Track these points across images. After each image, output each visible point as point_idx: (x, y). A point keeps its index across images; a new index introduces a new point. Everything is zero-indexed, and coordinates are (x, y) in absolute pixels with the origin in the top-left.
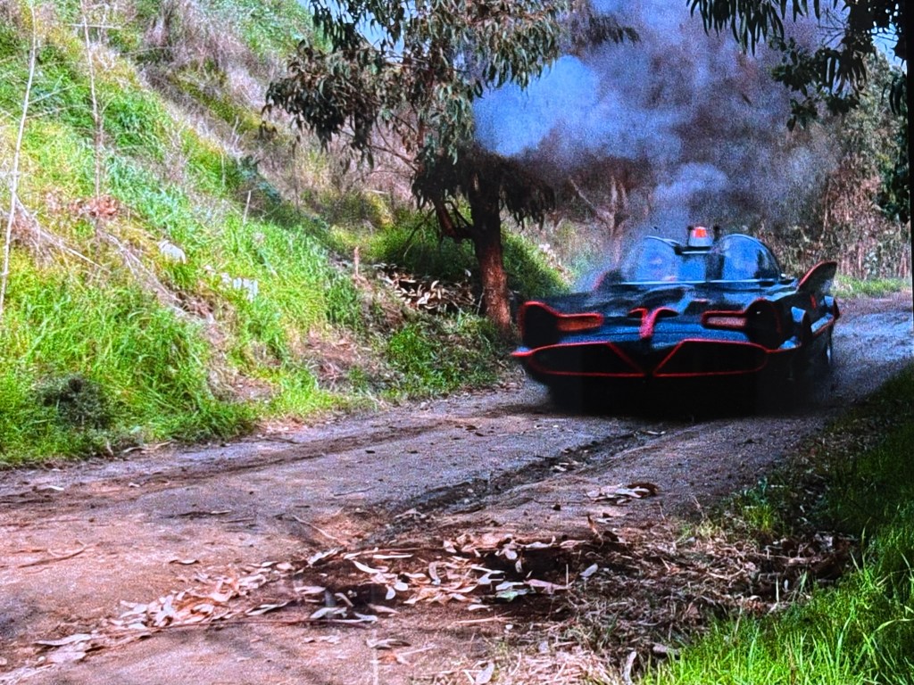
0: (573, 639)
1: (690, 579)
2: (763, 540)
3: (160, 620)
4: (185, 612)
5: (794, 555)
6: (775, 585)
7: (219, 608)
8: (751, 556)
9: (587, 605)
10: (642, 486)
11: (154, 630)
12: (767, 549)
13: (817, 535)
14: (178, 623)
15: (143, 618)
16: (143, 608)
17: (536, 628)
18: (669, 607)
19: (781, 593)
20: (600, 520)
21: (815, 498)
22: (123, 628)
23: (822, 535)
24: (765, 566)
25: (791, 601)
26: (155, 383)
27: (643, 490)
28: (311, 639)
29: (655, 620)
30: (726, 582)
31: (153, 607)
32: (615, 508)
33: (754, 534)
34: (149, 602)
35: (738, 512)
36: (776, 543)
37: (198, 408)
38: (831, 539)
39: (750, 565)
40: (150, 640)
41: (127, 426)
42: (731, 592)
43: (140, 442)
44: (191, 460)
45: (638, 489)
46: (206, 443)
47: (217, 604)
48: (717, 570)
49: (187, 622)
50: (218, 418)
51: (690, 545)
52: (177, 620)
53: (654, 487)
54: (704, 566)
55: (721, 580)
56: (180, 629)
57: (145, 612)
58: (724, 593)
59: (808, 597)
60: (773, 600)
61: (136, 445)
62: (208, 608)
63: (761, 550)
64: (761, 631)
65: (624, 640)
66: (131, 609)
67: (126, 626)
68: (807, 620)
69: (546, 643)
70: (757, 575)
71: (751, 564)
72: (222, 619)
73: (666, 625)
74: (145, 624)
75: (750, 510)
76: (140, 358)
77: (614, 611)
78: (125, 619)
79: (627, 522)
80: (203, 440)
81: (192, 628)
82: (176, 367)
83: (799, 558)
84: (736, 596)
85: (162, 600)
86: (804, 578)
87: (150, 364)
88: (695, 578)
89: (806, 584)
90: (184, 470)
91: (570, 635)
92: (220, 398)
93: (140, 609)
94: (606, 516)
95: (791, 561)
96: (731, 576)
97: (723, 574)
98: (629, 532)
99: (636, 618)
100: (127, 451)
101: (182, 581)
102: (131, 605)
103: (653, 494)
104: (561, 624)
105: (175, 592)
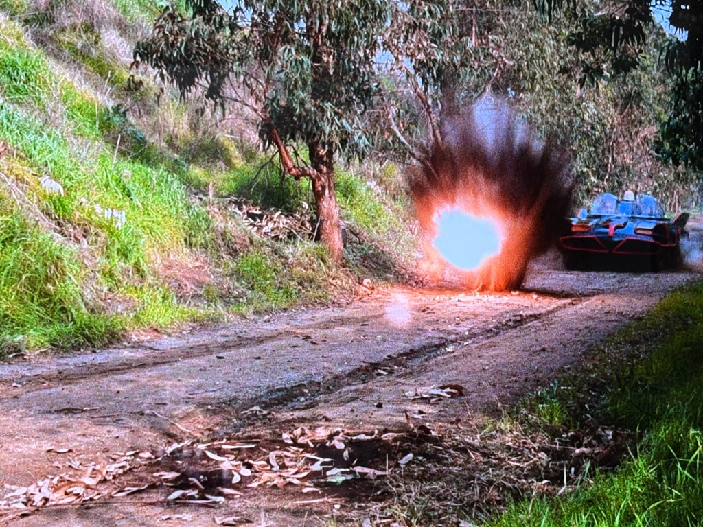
0: (391, 516)
1: (491, 466)
2: (554, 433)
3: (38, 501)
4: (60, 493)
5: (579, 446)
6: (563, 472)
7: (89, 490)
8: (543, 447)
9: (403, 488)
10: (452, 387)
11: (33, 509)
12: (557, 441)
13: (599, 429)
14: (54, 503)
15: (23, 498)
16: (24, 490)
17: (360, 508)
18: (473, 490)
19: (568, 478)
20: (416, 416)
21: (598, 397)
22: (7, 507)
23: (603, 430)
24: (555, 455)
25: (576, 484)
26: (35, 299)
27: (453, 391)
28: (167, 517)
29: (461, 501)
30: (522, 469)
31: (32, 489)
32: (428, 406)
33: (546, 428)
34: (29, 485)
35: (532, 410)
36: (564, 436)
37: (73, 320)
38: (611, 433)
39: (542, 455)
40: (30, 517)
41: (12, 334)
42: (526, 477)
43: (23, 347)
44: (66, 364)
45: (448, 390)
46: (79, 350)
47: (87, 487)
48: (514, 459)
49: (61, 502)
50: (90, 328)
51: (492, 437)
52: (52, 501)
53: (462, 388)
54: (502, 456)
55: (517, 467)
56: (55, 508)
57: (25, 494)
58: (520, 479)
59: (591, 482)
60: (561, 485)
61: (20, 351)
62: (79, 490)
63: (552, 442)
64: (550, 510)
65: (435, 517)
66: (14, 491)
67: (9, 505)
68: (590, 501)
69: (368, 520)
70: (548, 463)
71: (543, 453)
72: (91, 499)
73: (471, 506)
74: (25, 504)
75: (543, 408)
76: (24, 277)
77: (427, 493)
78: (8, 499)
79: (439, 417)
80: (77, 347)
81: (65, 507)
82: (54, 284)
83: (584, 449)
84: (530, 481)
85: (40, 483)
86: (588, 466)
87: (32, 282)
88: (495, 465)
89: (589, 470)
90: (60, 373)
91: (389, 514)
92: (92, 311)
93: (20, 491)
94: (421, 412)
95: (577, 451)
96: (526, 464)
97: (519, 462)
98: (441, 427)
99: (445, 499)
100: (11, 356)
101: (58, 467)
102: (13, 487)
103: (461, 394)
104: (380, 505)
105: (50, 476)
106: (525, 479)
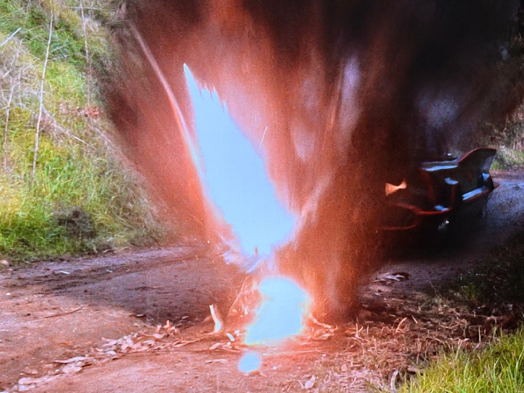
0: (361, 363)
1: (428, 329)
2: (472, 307)
3: (124, 348)
4: (139, 345)
5: (489, 315)
6: (478, 333)
7: (158, 342)
8: (465, 316)
9: (369, 343)
10: (401, 274)
11: (120, 355)
12: (474, 311)
13: (503, 304)
14: (134, 351)
15: (114, 347)
16: (114, 342)
17: (339, 356)
18: (417, 345)
19: (482, 337)
20: (377, 294)
21: (502, 281)
22: (103, 353)
23: (506, 304)
24: (473, 322)
25: (488, 341)
26: (121, 213)
27: (401, 276)
28: (210, 361)
29: (409, 352)
30: (450, 330)
31: (120, 341)
32: (385, 287)
33: (466, 303)
34: (118, 339)
35: (457, 290)
36: (479, 308)
37: (145, 227)
38: (511, 305)
39: (464, 321)
40: (118, 361)
41: (105, 237)
42: (453, 336)
43: (113, 246)
44: (142, 257)
45: (398, 276)
46: (150, 247)
47: (157, 340)
48: (445, 323)
49: (139, 350)
50: (157, 233)
51: (429, 309)
52: (134, 349)
53: (409, 275)
54: (437, 321)
55: (447, 329)
56: (135, 354)
57: (115, 344)
58: (448, 337)
59: (498, 340)
60: (477, 341)
61: (111, 248)
62: (152, 342)
63: (471, 312)
64: (470, 360)
65: (391, 363)
66: (108, 343)
67: (105, 352)
68: (497, 353)
69: (345, 365)
70: (468, 326)
72: (159, 349)
73: (415, 355)
74: (115, 351)
75: (464, 289)
76: (113, 197)
77: (385, 347)
78: (104, 348)
79: (393, 295)
81: (142, 354)
82: (132, 203)
83: (493, 317)
84: (456, 339)
85: (125, 337)
86: (495, 329)
87: (118, 203)
88: (431, 328)
89: (496, 331)
90: (137, 263)
91: (359, 361)
92: (158, 221)
94: (380, 291)
95: (488, 318)
96: (453, 327)
97: (448, 326)
98: (393, 301)
99: (397, 351)
100: (105, 251)
101: (137, 327)
102: (108, 340)
103: (407, 278)
104: (355, 354)
105: (132, 333)
106: (453, 338)
